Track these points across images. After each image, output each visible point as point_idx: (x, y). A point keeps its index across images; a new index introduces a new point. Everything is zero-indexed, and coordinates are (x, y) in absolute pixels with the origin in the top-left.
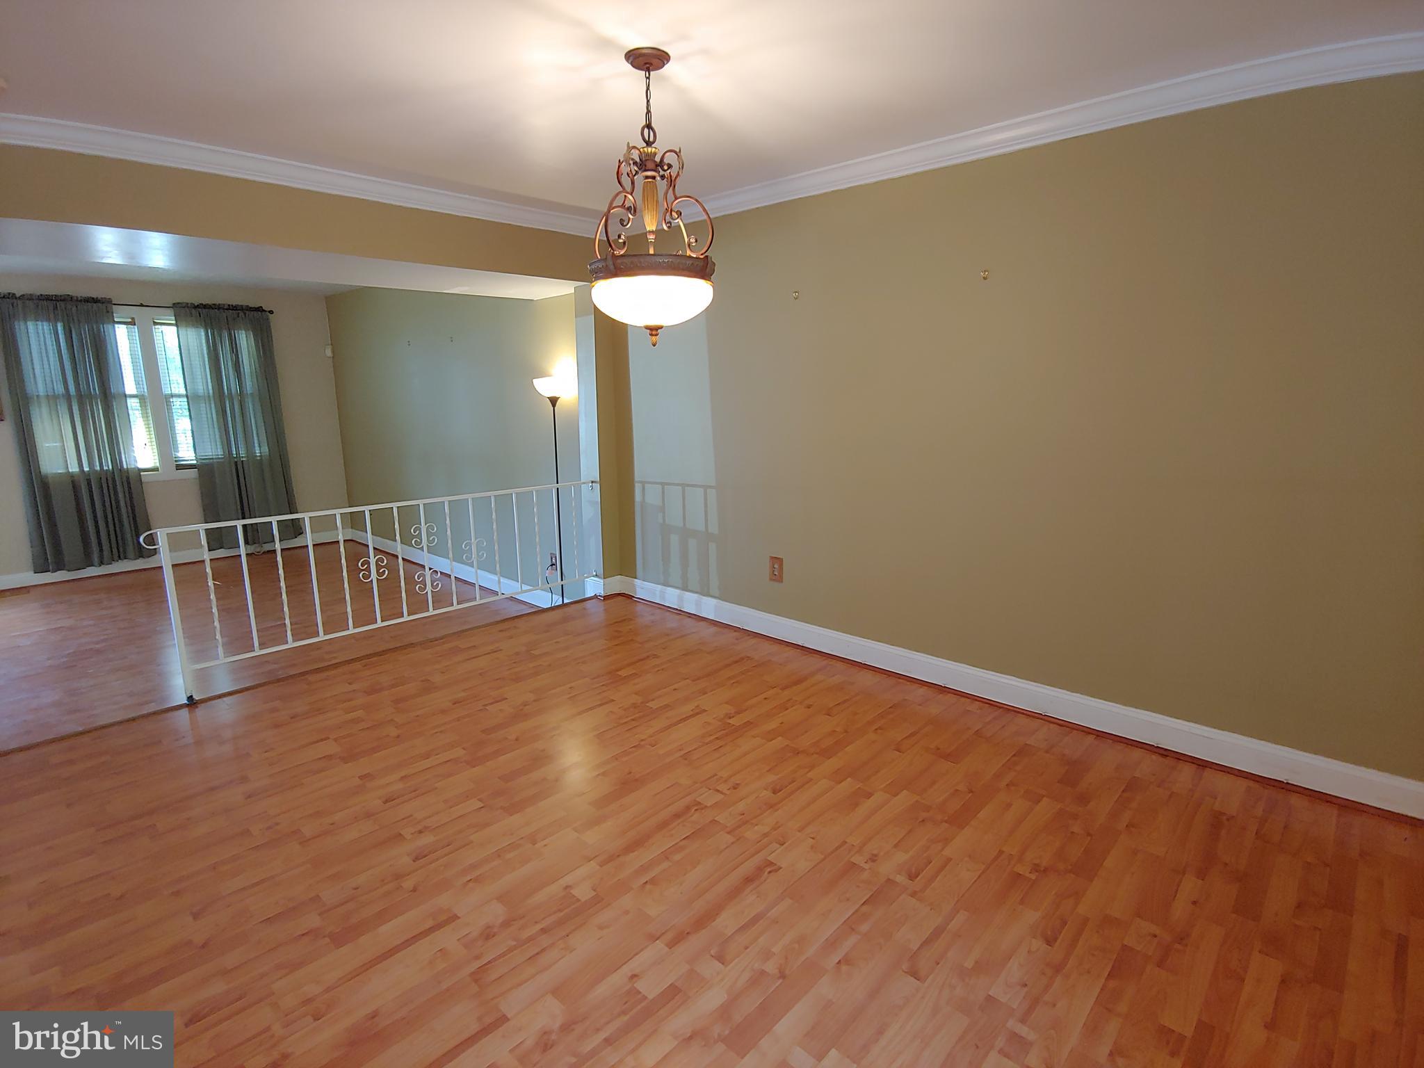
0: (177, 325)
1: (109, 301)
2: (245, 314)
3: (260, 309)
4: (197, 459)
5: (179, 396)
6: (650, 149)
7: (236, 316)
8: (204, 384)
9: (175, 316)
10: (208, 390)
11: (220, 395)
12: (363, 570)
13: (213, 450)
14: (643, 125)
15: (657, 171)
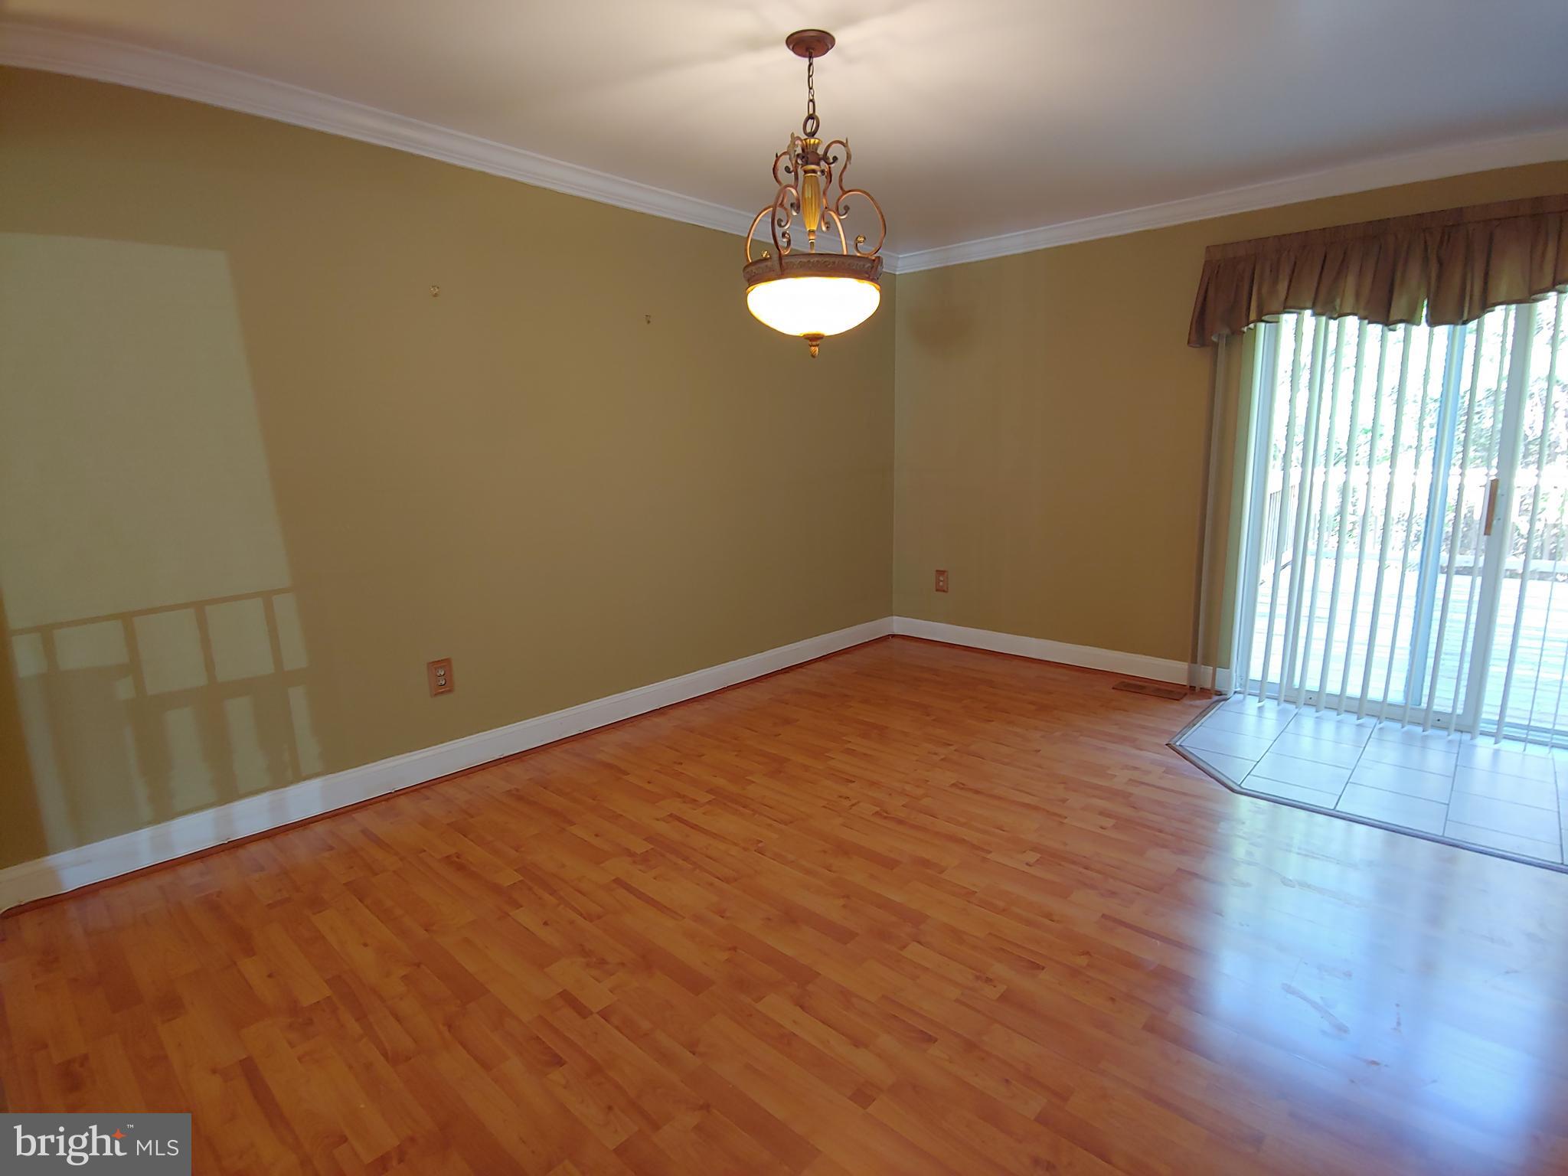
6: (812, 141)
14: (806, 115)
15: (818, 164)
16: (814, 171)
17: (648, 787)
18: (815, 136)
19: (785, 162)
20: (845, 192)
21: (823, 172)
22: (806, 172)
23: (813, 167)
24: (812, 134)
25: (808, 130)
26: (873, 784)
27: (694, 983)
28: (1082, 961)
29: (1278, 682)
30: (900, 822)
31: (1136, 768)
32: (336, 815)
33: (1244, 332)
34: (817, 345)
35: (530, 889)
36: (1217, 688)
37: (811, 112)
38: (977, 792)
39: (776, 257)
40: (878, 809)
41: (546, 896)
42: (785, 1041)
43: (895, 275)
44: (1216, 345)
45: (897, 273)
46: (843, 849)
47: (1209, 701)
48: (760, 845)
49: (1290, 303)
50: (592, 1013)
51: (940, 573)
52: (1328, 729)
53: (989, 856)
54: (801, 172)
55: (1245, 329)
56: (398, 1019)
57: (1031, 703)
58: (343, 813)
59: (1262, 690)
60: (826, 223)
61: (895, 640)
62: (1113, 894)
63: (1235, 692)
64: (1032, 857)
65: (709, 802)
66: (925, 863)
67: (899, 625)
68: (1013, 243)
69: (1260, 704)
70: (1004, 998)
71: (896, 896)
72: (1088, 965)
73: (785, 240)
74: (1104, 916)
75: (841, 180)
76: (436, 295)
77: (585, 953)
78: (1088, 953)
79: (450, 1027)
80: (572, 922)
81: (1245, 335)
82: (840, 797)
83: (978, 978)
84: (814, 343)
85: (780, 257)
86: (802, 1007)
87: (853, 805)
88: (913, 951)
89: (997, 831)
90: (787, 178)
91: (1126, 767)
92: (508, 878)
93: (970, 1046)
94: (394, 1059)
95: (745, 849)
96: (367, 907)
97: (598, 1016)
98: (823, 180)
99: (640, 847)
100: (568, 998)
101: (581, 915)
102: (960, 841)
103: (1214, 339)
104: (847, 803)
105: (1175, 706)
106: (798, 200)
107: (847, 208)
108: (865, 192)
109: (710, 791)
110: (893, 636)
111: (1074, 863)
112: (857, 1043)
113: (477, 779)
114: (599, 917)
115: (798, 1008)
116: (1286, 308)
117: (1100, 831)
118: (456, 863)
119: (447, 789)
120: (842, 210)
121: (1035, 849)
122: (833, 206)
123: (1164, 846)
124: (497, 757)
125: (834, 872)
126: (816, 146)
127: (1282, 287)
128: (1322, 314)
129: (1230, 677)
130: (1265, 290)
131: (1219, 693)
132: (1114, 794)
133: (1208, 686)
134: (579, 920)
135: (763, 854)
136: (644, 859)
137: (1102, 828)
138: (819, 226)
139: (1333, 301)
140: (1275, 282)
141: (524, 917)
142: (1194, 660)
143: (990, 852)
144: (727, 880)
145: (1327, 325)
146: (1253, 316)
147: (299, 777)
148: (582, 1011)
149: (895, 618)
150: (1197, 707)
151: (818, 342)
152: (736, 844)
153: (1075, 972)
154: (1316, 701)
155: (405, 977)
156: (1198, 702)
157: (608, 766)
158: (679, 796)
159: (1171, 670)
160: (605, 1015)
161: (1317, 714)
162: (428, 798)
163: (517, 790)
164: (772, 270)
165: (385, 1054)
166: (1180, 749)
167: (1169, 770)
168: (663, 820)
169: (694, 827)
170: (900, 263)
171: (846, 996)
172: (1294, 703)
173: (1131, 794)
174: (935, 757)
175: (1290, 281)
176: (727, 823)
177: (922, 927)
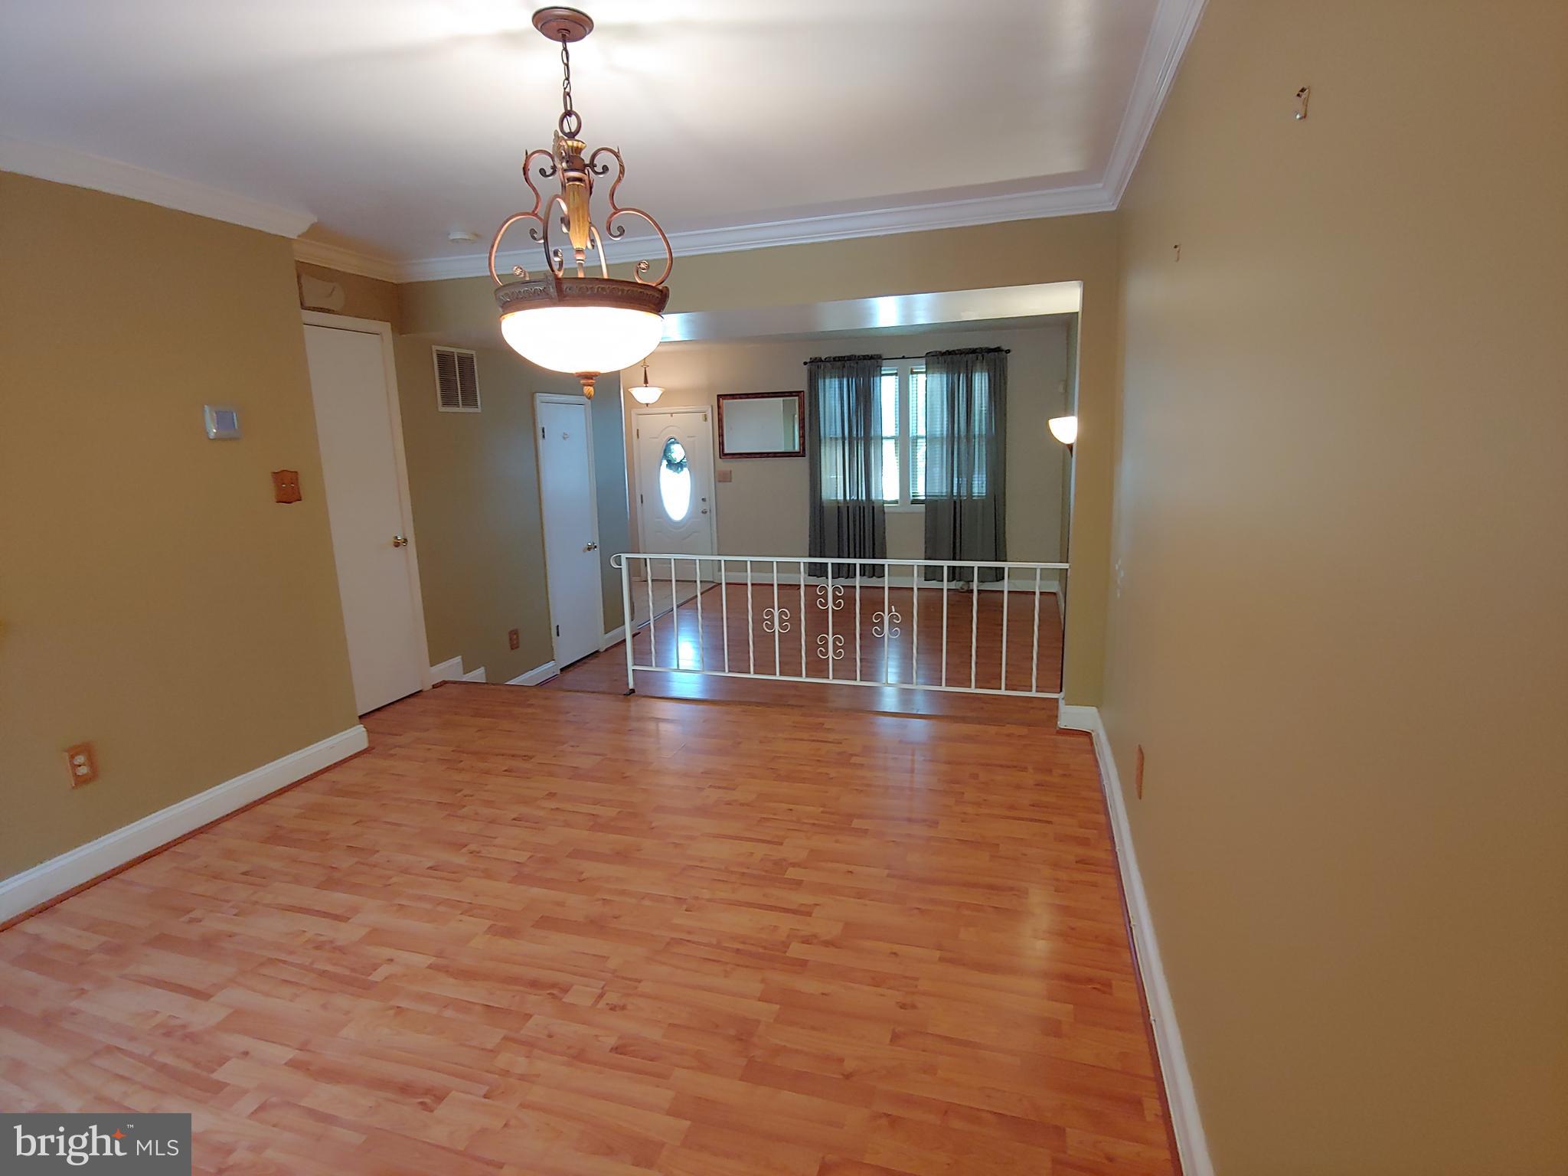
0: (926, 372)
1: (879, 357)
2: (983, 356)
3: (998, 350)
4: (926, 496)
5: (922, 437)
7: (975, 359)
8: (940, 427)
9: (926, 364)
10: (943, 434)
11: (952, 437)
12: (767, 620)
13: (940, 488)
14: (563, 111)
18: (577, 138)
23: (577, 173)
24: (573, 136)
30: (534, 984)
34: (592, 385)
37: (569, 108)
46: (597, 926)
48: (684, 907)
66: (509, 933)
70: (464, 846)
74: (347, 920)
82: (623, 1008)
84: (588, 382)
87: (601, 996)
95: (697, 898)
104: (612, 997)
125: (598, 900)
126: (578, 150)
135: (676, 898)
136: (779, 865)
143: (430, 967)
151: (593, 382)
177: (515, 874)
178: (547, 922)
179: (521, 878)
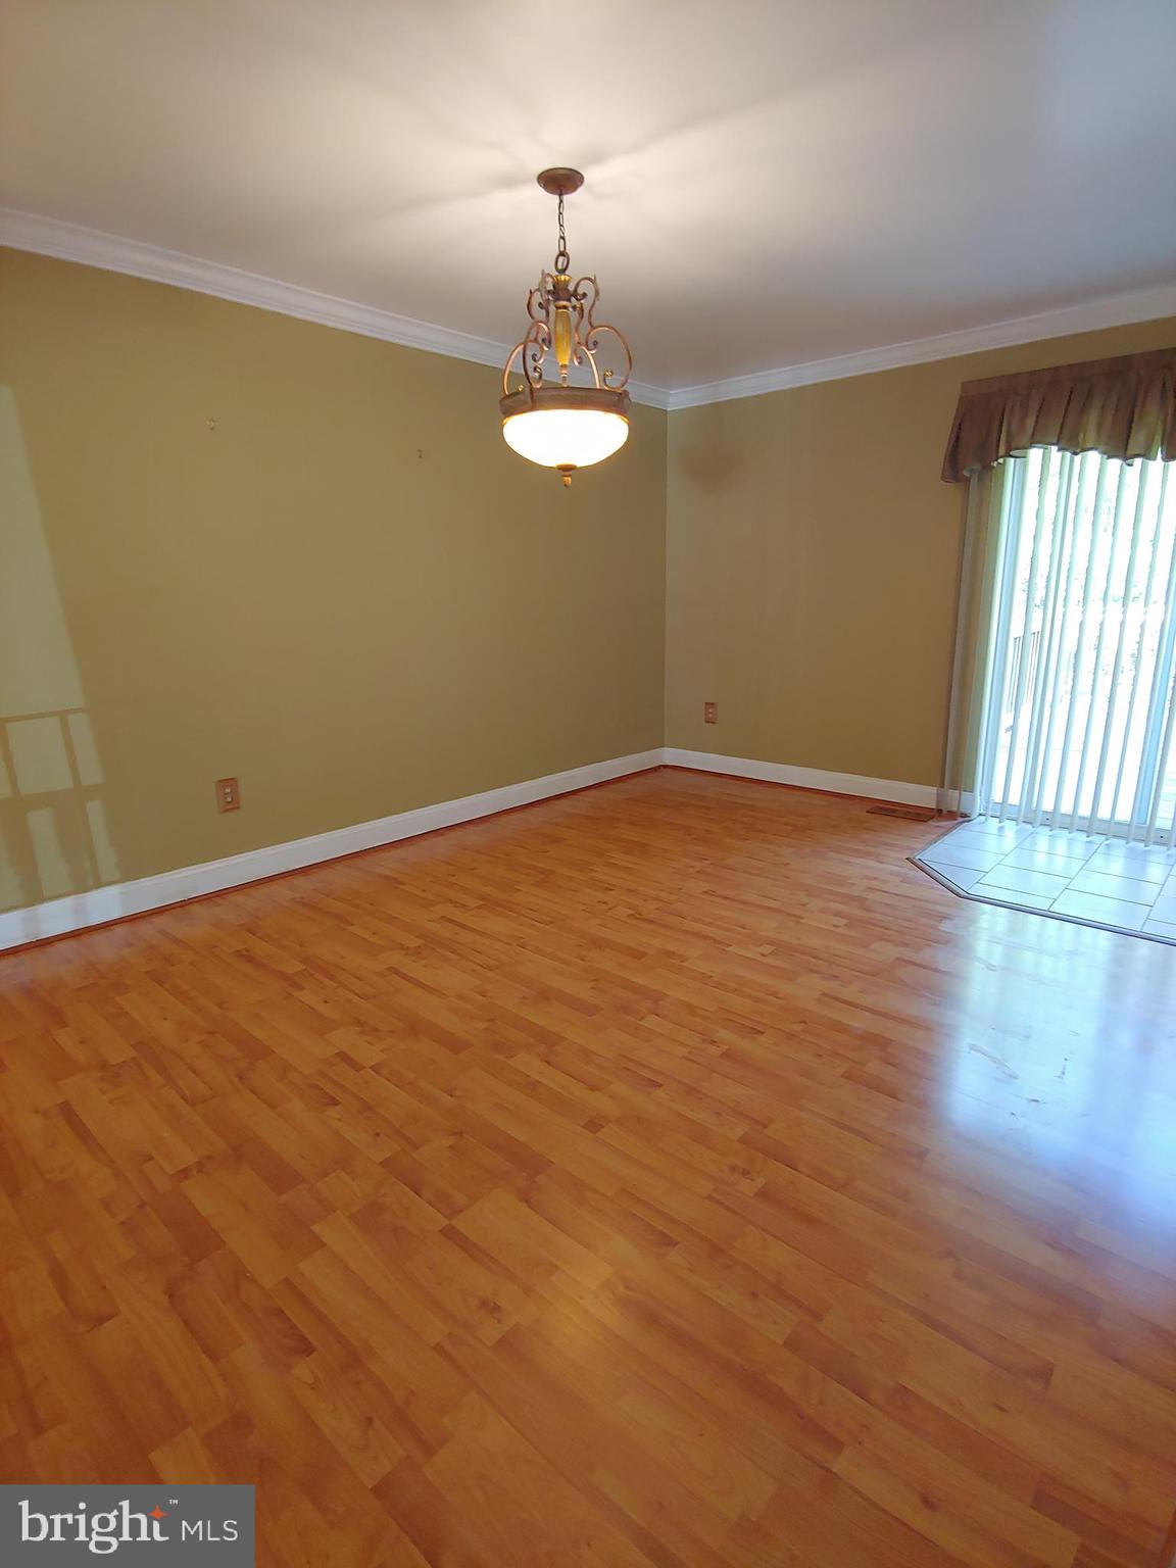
6: (563, 277)
15: (569, 300)
16: (565, 307)
17: (424, 895)
18: (566, 273)
19: (537, 299)
20: (593, 328)
21: (574, 308)
22: (557, 308)
23: (565, 303)
24: (563, 271)
25: (560, 267)
26: (630, 891)
27: (455, 1045)
28: (798, 1028)
29: (1018, 804)
30: (651, 922)
31: (875, 878)
32: (135, 919)
33: (993, 467)
34: (570, 476)
35: (312, 975)
36: (963, 811)
37: (562, 249)
38: (726, 898)
39: (527, 391)
40: (632, 912)
41: (327, 981)
42: (532, 1087)
43: (666, 411)
44: (968, 480)
45: (669, 409)
46: (598, 944)
47: (955, 822)
48: (522, 941)
49: (1037, 438)
50: (364, 1067)
51: (710, 705)
52: (1061, 846)
53: (729, 949)
54: (552, 308)
55: (995, 464)
56: (194, 1072)
57: (788, 824)
58: (140, 918)
59: (1002, 812)
60: (577, 358)
61: (667, 770)
62: (835, 977)
63: (980, 815)
64: (767, 949)
65: (478, 907)
66: (668, 954)
67: (670, 756)
68: (779, 378)
69: (1000, 825)
70: (724, 1055)
71: (641, 980)
72: (803, 1031)
73: (537, 374)
74: (824, 994)
75: (590, 315)
76: (212, 429)
77: (358, 1023)
78: (805, 1022)
79: (241, 1078)
80: (349, 1001)
81: (994, 471)
82: (598, 902)
83: (704, 1041)
84: (567, 473)
85: (532, 390)
86: (548, 1063)
87: (610, 909)
88: (650, 1022)
89: (740, 929)
90: (539, 313)
91: (867, 877)
92: (293, 967)
93: (691, 1091)
94: (192, 1101)
95: (509, 944)
96: (167, 990)
97: (369, 1070)
98: (574, 316)
99: (413, 942)
100: (344, 1057)
101: (357, 995)
102: (705, 937)
103: (966, 473)
105: (922, 827)
106: (549, 334)
107: (596, 343)
108: (613, 328)
109: (480, 898)
110: (665, 766)
111: (804, 954)
112: (592, 1088)
113: (265, 890)
114: (374, 997)
115: (544, 1063)
116: (1032, 444)
117: (833, 929)
118: (248, 957)
119: (238, 898)
120: (591, 345)
121: (771, 943)
122: (583, 342)
123: (889, 941)
124: (283, 870)
125: (587, 961)
126: (567, 283)
127: (1030, 423)
128: (1066, 449)
129: (973, 800)
130: (1014, 427)
131: (964, 815)
132: (850, 899)
133: (955, 809)
134: (356, 999)
135: (523, 948)
136: (417, 952)
137: (835, 926)
138: (571, 361)
139: (1077, 435)
140: (1024, 418)
141: (307, 997)
142: (942, 785)
143: (731, 946)
144: (489, 968)
145: (1072, 461)
146: (1002, 451)
147: (99, 884)
148: (356, 1067)
149: (665, 749)
150: (942, 827)
151: (571, 473)
152: (500, 940)
153: (790, 1036)
154: (1050, 821)
155: (200, 1043)
156: (943, 824)
157: (387, 878)
158: (451, 901)
159: (922, 795)
160: (376, 1069)
161: (1051, 833)
162: (219, 905)
163: (302, 898)
164: (525, 402)
165: (184, 1098)
166: (919, 863)
167: (905, 880)
168: (435, 921)
169: (462, 926)
170: (671, 400)
171: (587, 1054)
172: (1030, 823)
173: (866, 899)
174: (691, 870)
175: (1038, 417)
176: (496, 924)
177: (660, 1003)
178: (636, 954)
179: (656, 997)
